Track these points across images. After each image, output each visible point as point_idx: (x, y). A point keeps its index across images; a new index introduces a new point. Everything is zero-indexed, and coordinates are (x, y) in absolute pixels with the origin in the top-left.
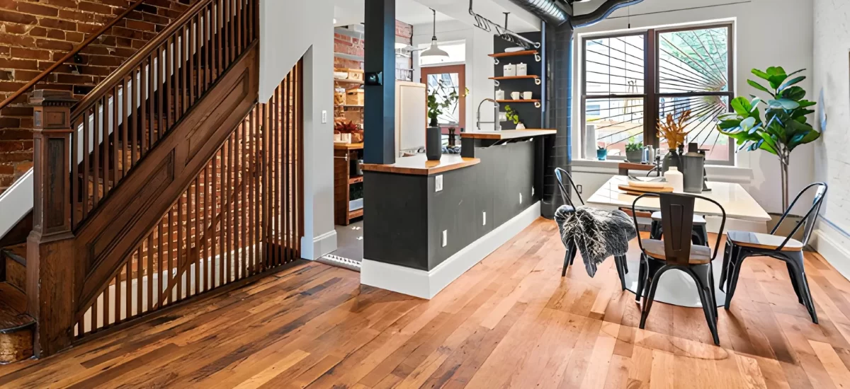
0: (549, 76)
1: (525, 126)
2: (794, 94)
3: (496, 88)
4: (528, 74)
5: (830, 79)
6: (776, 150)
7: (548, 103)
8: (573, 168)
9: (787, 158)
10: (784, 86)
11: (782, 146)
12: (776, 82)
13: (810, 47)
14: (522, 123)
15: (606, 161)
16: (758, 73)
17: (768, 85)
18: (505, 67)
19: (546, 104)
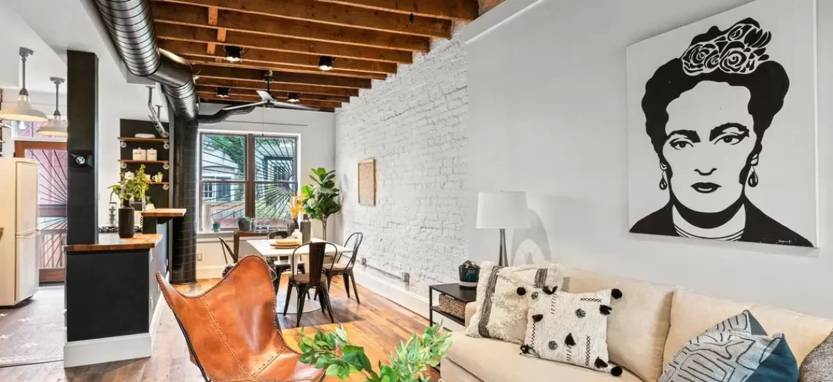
0: (178, 162)
1: (155, 206)
2: (329, 185)
3: (123, 171)
4: (158, 159)
5: (345, 177)
6: (321, 219)
7: (178, 187)
8: (198, 240)
9: (325, 222)
10: (325, 180)
11: (324, 215)
12: (322, 178)
13: (334, 158)
14: (152, 203)
15: (220, 232)
16: (313, 170)
17: (317, 178)
18: (135, 151)
19: (175, 187)
